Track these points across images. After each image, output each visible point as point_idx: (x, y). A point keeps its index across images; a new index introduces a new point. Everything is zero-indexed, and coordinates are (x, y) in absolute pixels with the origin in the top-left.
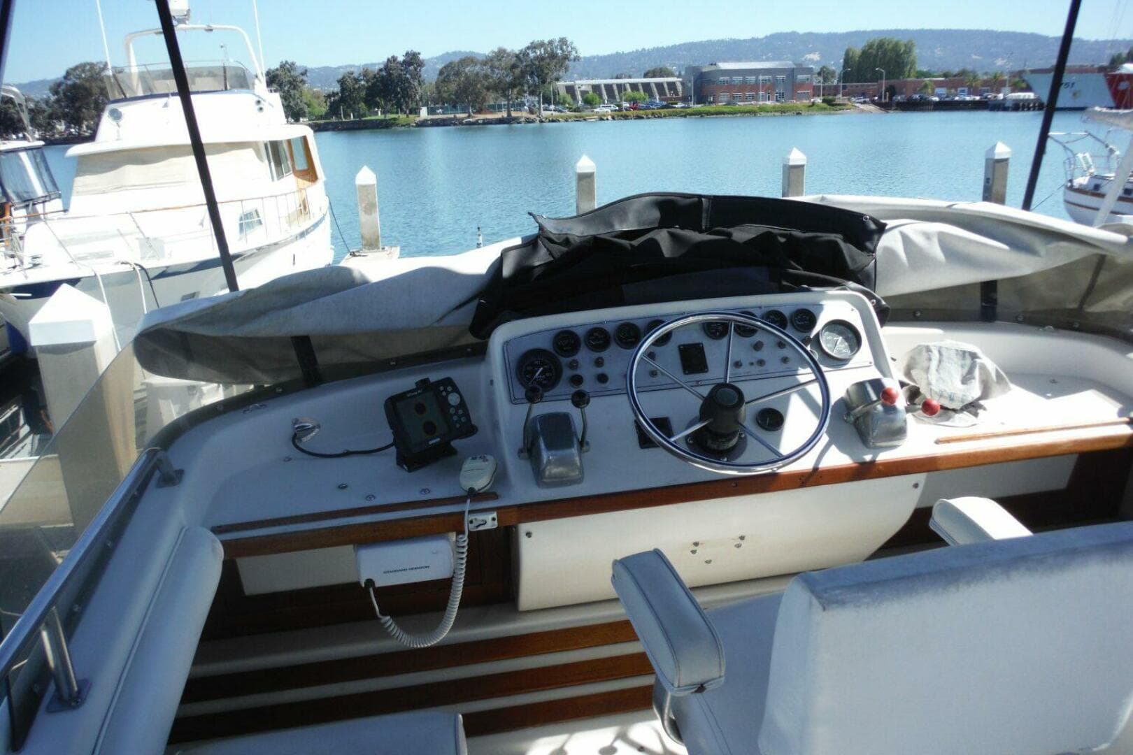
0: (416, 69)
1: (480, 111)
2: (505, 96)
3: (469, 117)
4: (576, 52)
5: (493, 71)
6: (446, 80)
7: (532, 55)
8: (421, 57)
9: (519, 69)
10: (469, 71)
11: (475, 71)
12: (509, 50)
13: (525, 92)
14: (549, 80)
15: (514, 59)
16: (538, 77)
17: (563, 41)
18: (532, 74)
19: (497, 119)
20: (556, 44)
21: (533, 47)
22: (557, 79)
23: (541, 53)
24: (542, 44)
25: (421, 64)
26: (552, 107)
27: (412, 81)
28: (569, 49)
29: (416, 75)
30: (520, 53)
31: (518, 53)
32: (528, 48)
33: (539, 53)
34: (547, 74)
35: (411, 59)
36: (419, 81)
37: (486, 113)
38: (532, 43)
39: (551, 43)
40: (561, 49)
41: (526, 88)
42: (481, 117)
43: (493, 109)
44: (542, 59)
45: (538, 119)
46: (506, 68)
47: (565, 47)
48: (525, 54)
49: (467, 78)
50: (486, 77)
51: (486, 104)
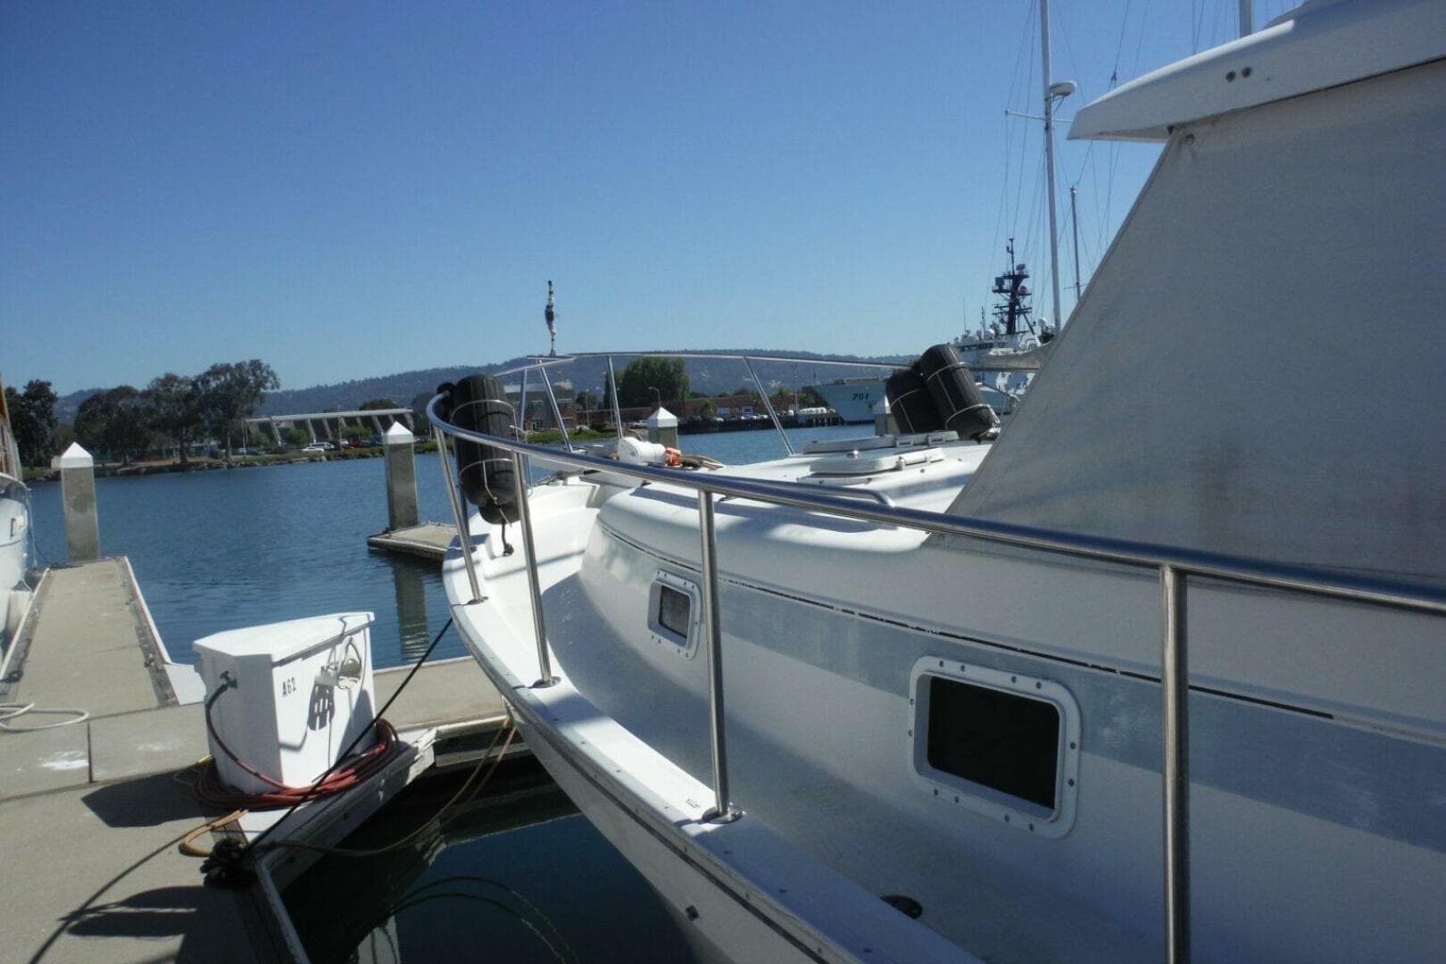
0: (43, 405)
1: (141, 458)
2: (177, 435)
3: (125, 465)
4: (275, 378)
5: (158, 404)
6: (90, 417)
7: (213, 384)
8: (52, 390)
9: (197, 401)
10: (123, 405)
11: (133, 406)
12: (181, 374)
13: (206, 429)
14: (238, 413)
15: (190, 387)
16: (222, 409)
17: (256, 365)
18: (214, 406)
19: (169, 466)
20: (247, 368)
21: (216, 371)
22: (250, 413)
23: (226, 379)
24: (227, 368)
25: (52, 398)
26: (244, 450)
27: (38, 421)
28: (265, 374)
29: (45, 412)
30: (197, 381)
31: (193, 380)
32: (208, 373)
33: (223, 379)
34: (236, 406)
35: (37, 392)
36: (49, 420)
37: (149, 460)
38: (213, 367)
39: (239, 366)
40: (254, 374)
41: (207, 423)
42: (143, 465)
43: (158, 455)
44: (228, 386)
45: (225, 464)
46: (177, 400)
47: (258, 372)
48: (204, 379)
49: (121, 414)
50: (150, 411)
51: (149, 449)
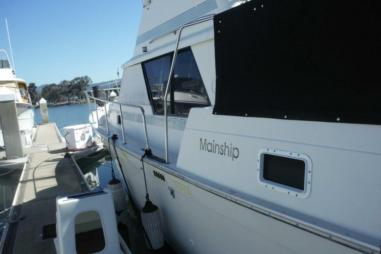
0: (34, 89)
1: (58, 102)
2: (67, 96)
3: (55, 104)
4: (91, 80)
5: (62, 88)
6: (45, 92)
7: (76, 82)
8: (36, 85)
9: (72, 87)
10: (53, 88)
11: (56, 88)
12: (67, 80)
13: (74, 94)
14: (82, 90)
15: (70, 83)
16: (78, 89)
17: (86, 77)
18: (76, 88)
19: (65, 104)
20: (84, 78)
21: (76, 79)
22: (85, 89)
23: (79, 81)
24: (79, 78)
25: (36, 87)
26: (84, 99)
27: (33, 93)
28: (89, 79)
29: (34, 91)
30: (72, 82)
31: (71, 81)
32: (74, 80)
33: (78, 81)
34: (82, 88)
35: (32, 86)
36: (35, 93)
37: (60, 102)
38: (75, 78)
39: (82, 78)
40: (86, 79)
41: (74, 92)
42: (59, 103)
43: (63, 101)
44: (80, 83)
45: (80, 103)
46: (67, 87)
47: (87, 79)
48: (73, 81)
49: (53, 90)
50: (60, 90)
51: (60, 99)
